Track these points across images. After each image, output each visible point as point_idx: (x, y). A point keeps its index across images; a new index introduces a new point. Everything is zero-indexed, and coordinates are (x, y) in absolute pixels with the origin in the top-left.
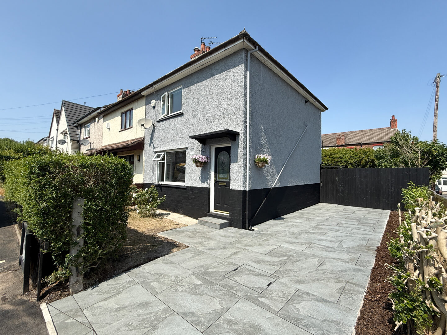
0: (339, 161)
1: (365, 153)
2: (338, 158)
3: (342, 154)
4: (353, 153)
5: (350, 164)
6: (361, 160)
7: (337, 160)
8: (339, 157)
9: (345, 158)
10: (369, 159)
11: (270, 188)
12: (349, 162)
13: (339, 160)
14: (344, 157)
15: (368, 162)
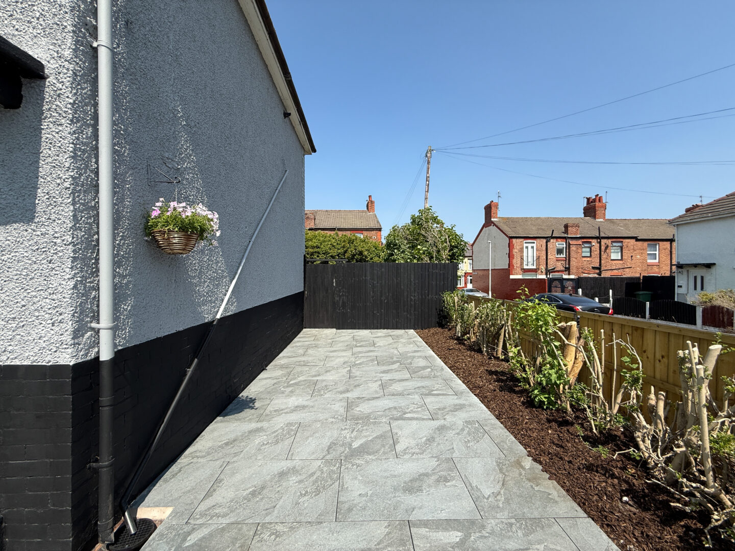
0: (315, 252)
1: (350, 241)
2: (313, 247)
3: (319, 240)
4: (334, 240)
5: (332, 256)
6: (345, 252)
7: (312, 250)
8: (315, 245)
9: (324, 248)
10: (355, 249)
11: (210, 324)
12: (329, 253)
13: (316, 250)
14: (322, 246)
15: (355, 255)
